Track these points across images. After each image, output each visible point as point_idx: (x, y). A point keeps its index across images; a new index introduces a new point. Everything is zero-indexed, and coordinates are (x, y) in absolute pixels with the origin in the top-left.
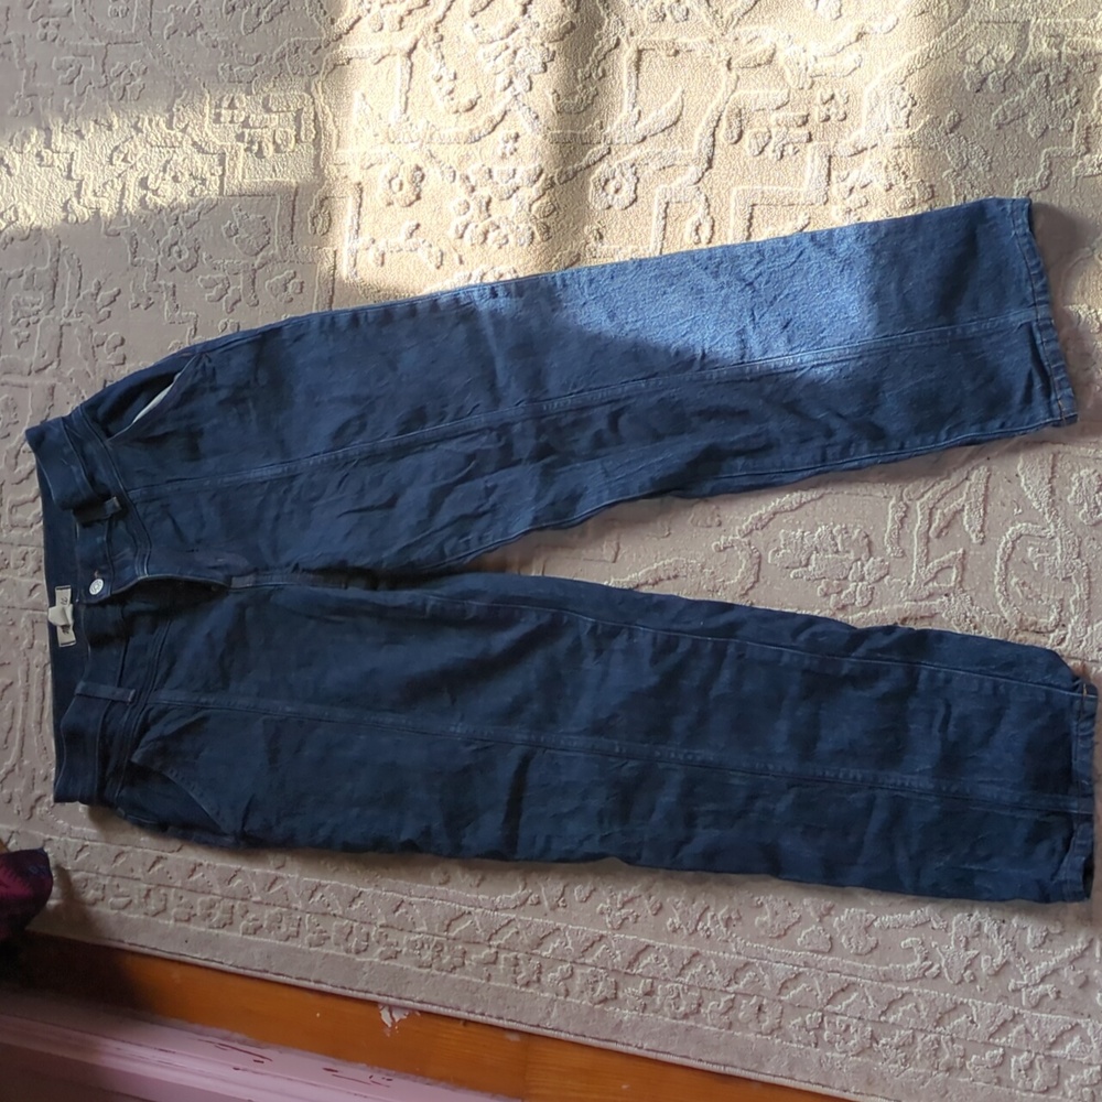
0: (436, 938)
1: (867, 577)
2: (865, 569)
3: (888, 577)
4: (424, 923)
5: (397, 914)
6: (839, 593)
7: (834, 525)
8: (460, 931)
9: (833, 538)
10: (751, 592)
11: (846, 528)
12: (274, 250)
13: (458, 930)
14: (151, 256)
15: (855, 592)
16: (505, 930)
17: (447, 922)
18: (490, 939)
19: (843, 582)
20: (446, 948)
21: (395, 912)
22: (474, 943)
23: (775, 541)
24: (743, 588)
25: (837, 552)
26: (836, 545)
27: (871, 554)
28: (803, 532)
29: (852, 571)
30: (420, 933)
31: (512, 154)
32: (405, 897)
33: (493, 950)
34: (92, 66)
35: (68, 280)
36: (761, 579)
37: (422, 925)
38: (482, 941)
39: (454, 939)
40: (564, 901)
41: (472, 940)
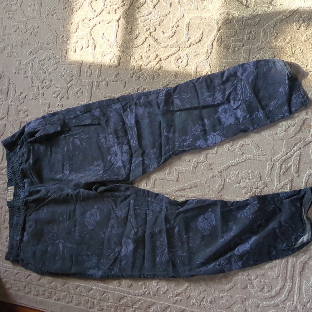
0: (115, 304)
1: (259, 188)
2: (259, 184)
3: (266, 187)
4: (112, 299)
5: (103, 296)
6: (250, 192)
7: (249, 170)
8: (123, 302)
9: (249, 174)
10: (221, 192)
11: (253, 171)
12: (74, 82)
13: (122, 302)
14: (37, 83)
15: (255, 192)
16: (138, 302)
17: (119, 299)
18: (133, 305)
19: (251, 189)
20: (118, 308)
21: (102, 295)
22: (128, 306)
23: (229, 175)
24: (218, 190)
25: (250, 179)
26: (249, 177)
27: (260, 180)
28: (239, 172)
29: (254, 185)
30: (110, 303)
31: (148, 51)
32: (106, 290)
33: (134, 309)
34: (22, 26)
35: (12, 91)
36: (224, 187)
37: (111, 300)
38: (130, 306)
39: (121, 305)
40: (157, 293)
41: (127, 305)
